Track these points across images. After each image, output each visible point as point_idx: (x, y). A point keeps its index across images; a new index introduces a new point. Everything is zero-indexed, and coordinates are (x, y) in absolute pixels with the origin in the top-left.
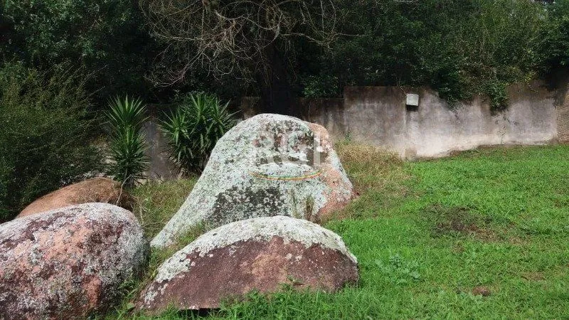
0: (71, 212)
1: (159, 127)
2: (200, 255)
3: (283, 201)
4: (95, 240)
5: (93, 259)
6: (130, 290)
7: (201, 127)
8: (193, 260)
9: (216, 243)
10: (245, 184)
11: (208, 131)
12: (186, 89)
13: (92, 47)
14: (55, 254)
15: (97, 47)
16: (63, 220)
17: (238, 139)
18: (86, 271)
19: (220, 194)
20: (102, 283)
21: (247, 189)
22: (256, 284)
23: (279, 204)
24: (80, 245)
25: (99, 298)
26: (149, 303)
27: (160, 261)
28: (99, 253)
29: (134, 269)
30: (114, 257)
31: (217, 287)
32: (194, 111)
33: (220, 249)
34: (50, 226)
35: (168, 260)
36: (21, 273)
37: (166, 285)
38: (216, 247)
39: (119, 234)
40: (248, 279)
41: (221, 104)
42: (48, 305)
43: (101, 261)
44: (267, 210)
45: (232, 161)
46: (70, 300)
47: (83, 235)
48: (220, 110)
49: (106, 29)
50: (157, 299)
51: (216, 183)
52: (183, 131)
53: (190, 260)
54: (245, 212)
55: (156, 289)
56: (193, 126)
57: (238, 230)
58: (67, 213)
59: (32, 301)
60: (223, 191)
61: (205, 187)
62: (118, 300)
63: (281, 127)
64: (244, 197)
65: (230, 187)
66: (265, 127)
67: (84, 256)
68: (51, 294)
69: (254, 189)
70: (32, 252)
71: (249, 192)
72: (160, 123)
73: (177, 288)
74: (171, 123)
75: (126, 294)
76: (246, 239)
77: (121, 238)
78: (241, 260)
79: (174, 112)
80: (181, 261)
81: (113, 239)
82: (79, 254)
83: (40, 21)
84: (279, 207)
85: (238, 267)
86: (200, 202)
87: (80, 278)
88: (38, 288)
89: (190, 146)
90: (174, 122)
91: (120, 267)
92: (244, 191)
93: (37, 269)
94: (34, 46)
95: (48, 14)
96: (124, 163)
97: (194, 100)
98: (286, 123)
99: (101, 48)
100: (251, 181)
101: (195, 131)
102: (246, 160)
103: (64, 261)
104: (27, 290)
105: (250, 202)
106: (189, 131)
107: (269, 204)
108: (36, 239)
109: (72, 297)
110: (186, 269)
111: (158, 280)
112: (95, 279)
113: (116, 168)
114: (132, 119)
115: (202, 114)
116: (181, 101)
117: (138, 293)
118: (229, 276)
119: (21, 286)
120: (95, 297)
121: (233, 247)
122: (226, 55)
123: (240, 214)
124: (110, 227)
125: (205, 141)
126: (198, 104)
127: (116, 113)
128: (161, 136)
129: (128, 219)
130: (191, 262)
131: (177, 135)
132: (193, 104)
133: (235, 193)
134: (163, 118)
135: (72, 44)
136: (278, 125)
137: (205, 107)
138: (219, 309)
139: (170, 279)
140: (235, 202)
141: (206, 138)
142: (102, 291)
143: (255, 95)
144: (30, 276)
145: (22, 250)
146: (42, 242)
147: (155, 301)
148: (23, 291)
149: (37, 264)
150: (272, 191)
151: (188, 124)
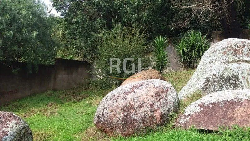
0: (147, 82)
1: (173, 48)
2: (205, 105)
3: (241, 82)
4: (157, 94)
5: (158, 102)
6: (173, 117)
7: (193, 47)
8: (201, 107)
9: (213, 101)
10: (220, 73)
11: (197, 48)
12: (185, 30)
13: (147, 15)
14: (143, 99)
15: (149, 15)
16: (145, 85)
17: (216, 51)
18: (155, 107)
19: (207, 78)
20: (162, 113)
21: (221, 76)
22: (237, 122)
23: (239, 84)
24: (152, 96)
25: (161, 119)
26: (182, 124)
27: (185, 106)
28: (159, 100)
29: (174, 108)
30: (166, 102)
31: (216, 121)
32: (190, 40)
33: (215, 103)
34: (140, 87)
35: (189, 106)
36: (132, 105)
37: (189, 117)
38: (213, 102)
39: (167, 92)
40: (232, 119)
41: (203, 35)
42: (142, 119)
43: (160, 103)
44: (232, 86)
45: (213, 62)
46: (150, 118)
47: (153, 92)
48: (202, 38)
49: (152, 7)
50: (186, 123)
51: (204, 72)
52: (185, 49)
53: (200, 107)
54: (220, 87)
55: (185, 118)
56: (189, 47)
57: (224, 95)
58: (146, 83)
59: (136, 117)
60: (208, 76)
61: (199, 74)
62: (168, 121)
63: (239, 45)
64: (219, 79)
65: (212, 74)
66: (230, 45)
67: (154, 101)
68: (143, 115)
69: (225, 76)
70: (135, 98)
71: (222, 77)
72: (174, 46)
73: (195, 119)
74: (179, 46)
75: (171, 119)
76: (229, 99)
77: (168, 94)
78: (227, 109)
79: (180, 41)
80: (195, 107)
81: (165, 94)
82: (152, 99)
83: (128, 7)
84: (238, 85)
85: (226, 112)
86: (196, 81)
87: (153, 110)
88: (138, 112)
89: (188, 56)
90: (180, 45)
91: (168, 107)
92: (219, 76)
93: (137, 104)
94: (125, 17)
95: (131, 4)
96: (159, 64)
97: (190, 34)
98: (242, 42)
99: (150, 16)
100: (223, 72)
101: (190, 49)
102: (220, 61)
103: (147, 102)
104: (134, 112)
105: (223, 82)
106: (187, 49)
107: (233, 84)
108: (136, 92)
109: (150, 117)
110: (199, 111)
111: (185, 114)
112: (159, 111)
113: (157, 65)
114: (163, 45)
115: (193, 41)
116: (183, 36)
117: (176, 119)
118: (221, 116)
119: (132, 110)
120: (159, 118)
121: (222, 103)
122: (208, 12)
123: (217, 88)
124: (163, 90)
125: (195, 53)
126: (192, 36)
127: (156, 42)
128: (174, 52)
129: (170, 87)
130: (201, 108)
131: (182, 51)
132: (189, 36)
133: (215, 77)
134: (175, 43)
135: (139, 15)
136: (237, 44)
137: (195, 37)
138: (218, 131)
139: (191, 114)
140: (215, 82)
141: (195, 52)
142: (162, 116)
143: (219, 30)
144: (135, 107)
145: (131, 96)
146: (138, 94)
147: (185, 123)
148: (132, 112)
149: (137, 102)
150: (234, 76)
151: (187, 46)
